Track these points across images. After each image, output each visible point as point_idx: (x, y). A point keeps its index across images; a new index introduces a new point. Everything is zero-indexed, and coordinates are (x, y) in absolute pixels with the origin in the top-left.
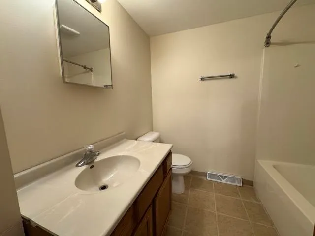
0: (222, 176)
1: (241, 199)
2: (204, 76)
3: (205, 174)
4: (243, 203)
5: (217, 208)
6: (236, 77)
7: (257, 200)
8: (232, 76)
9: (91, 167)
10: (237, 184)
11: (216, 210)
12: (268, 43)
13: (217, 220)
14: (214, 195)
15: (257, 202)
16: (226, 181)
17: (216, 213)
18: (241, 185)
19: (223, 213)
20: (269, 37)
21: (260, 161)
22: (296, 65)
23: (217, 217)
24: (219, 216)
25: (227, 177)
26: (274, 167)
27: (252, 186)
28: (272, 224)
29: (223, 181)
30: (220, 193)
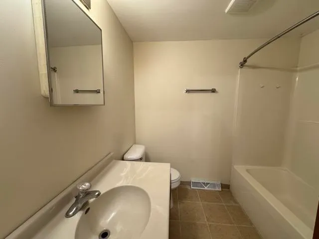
0: (204, 183)
1: (224, 204)
2: (188, 88)
3: (189, 183)
4: (226, 207)
5: (206, 217)
6: (217, 92)
7: (236, 202)
8: (213, 91)
9: (86, 212)
10: (217, 189)
11: (206, 220)
12: (242, 65)
13: (209, 231)
14: (201, 205)
15: (236, 205)
16: (208, 187)
17: (207, 223)
18: (221, 190)
19: (213, 222)
20: (245, 61)
21: (235, 167)
22: (262, 86)
23: (208, 227)
24: (210, 225)
25: (209, 183)
26: (248, 171)
27: (229, 188)
28: (251, 224)
29: (206, 188)
30: (205, 201)
